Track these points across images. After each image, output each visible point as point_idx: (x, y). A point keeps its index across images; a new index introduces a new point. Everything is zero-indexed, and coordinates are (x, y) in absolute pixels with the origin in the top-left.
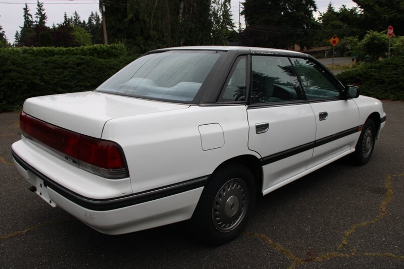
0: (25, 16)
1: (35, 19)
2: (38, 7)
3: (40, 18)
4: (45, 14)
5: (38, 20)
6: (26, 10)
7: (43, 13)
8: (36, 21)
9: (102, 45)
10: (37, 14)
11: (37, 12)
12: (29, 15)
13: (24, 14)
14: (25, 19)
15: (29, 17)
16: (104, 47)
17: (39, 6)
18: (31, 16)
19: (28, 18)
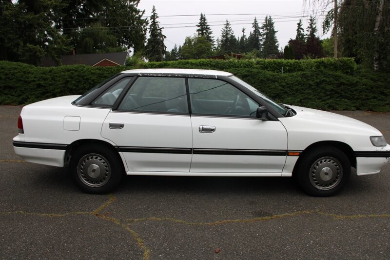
0: (298, 30)
1: (306, 32)
2: (309, 21)
3: (311, 31)
4: (315, 28)
5: (309, 33)
6: (299, 24)
7: (314, 27)
8: (306, 34)
9: (330, 58)
10: (309, 27)
11: (309, 26)
12: (302, 29)
13: (297, 28)
14: (298, 33)
15: (302, 31)
16: (332, 60)
17: (311, 20)
18: (303, 30)
19: (300, 32)
